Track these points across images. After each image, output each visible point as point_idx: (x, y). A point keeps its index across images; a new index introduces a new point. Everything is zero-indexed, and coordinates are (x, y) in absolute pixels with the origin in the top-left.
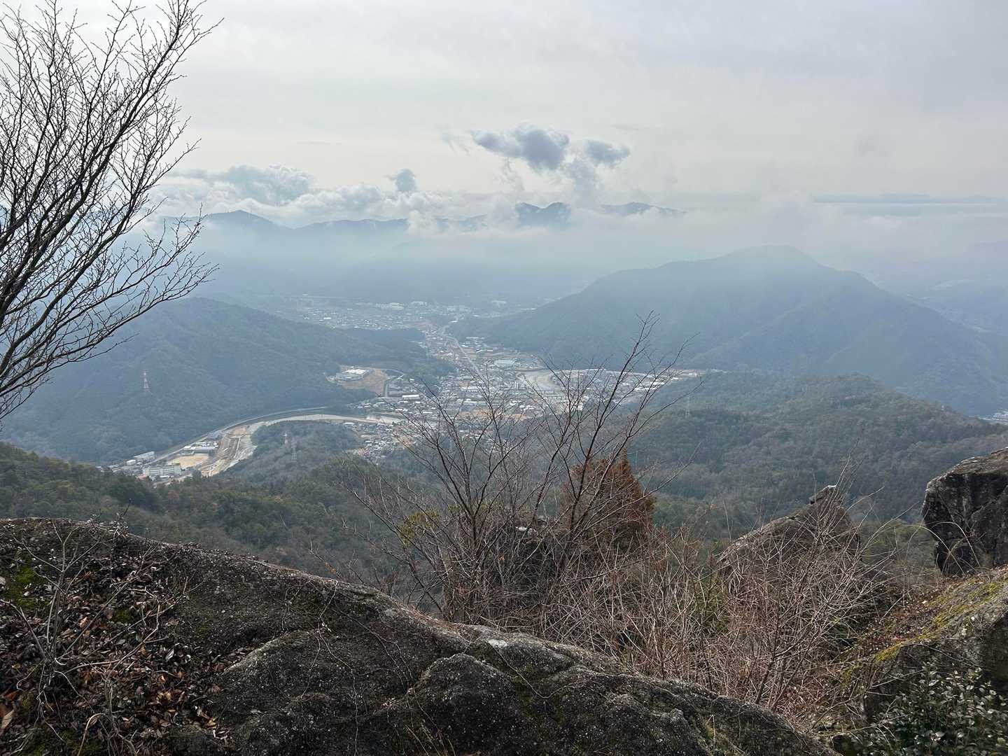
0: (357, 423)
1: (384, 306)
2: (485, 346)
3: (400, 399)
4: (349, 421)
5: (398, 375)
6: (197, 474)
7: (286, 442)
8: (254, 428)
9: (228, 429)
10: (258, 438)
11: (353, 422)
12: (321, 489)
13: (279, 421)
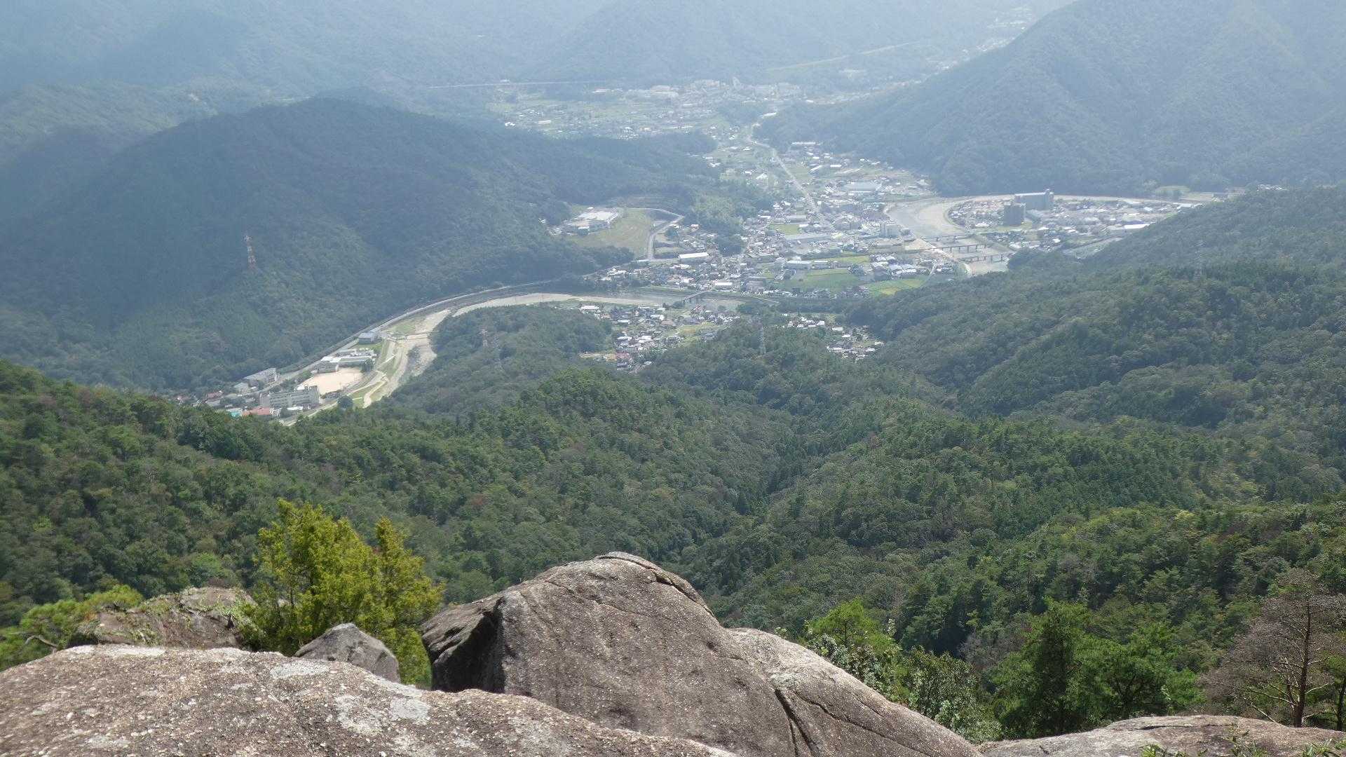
0: (601, 305)
1: (643, 93)
2: (827, 156)
3: (675, 260)
4: (589, 304)
5: (670, 219)
6: (345, 402)
7: (485, 343)
8: (434, 320)
9: (390, 326)
10: (441, 339)
11: (596, 304)
12: (535, 422)
13: (473, 308)
